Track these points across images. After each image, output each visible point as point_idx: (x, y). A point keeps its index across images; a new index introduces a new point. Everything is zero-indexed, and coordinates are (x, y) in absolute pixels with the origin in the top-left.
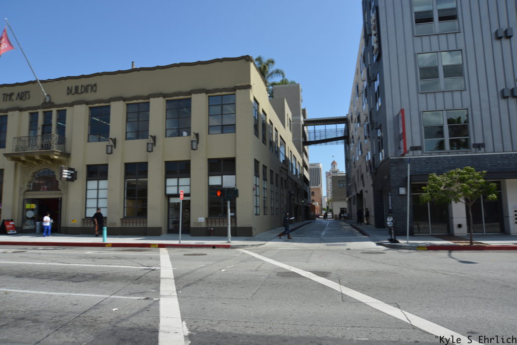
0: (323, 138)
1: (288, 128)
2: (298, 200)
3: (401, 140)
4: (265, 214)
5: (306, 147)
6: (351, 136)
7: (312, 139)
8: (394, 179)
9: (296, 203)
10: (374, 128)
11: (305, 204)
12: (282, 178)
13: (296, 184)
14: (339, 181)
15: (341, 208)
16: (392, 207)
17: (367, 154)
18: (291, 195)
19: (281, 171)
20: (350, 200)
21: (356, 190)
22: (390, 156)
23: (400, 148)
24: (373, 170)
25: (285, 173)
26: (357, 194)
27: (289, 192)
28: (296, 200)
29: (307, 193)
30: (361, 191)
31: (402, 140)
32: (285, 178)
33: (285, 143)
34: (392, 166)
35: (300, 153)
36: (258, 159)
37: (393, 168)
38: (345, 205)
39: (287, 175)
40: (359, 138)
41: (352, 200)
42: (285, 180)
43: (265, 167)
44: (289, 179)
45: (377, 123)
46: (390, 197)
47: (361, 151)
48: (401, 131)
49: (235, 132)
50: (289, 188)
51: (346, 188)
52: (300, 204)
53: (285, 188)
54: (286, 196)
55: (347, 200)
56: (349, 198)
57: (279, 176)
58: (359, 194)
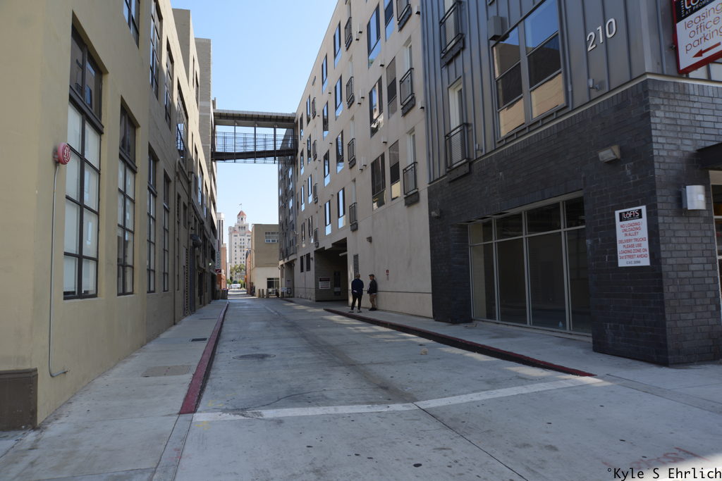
0: (251, 149)
2: (204, 261)
4: (123, 293)
6: (302, 146)
7: (230, 150)
8: (666, 153)
9: (201, 265)
11: (212, 271)
12: (179, 197)
13: (201, 223)
14: (267, 234)
15: (268, 279)
17: (384, 155)
18: (195, 245)
19: (178, 174)
20: (290, 265)
21: (318, 243)
22: (647, 70)
23: (675, 46)
24: (426, 179)
25: (185, 186)
26: (320, 253)
27: (192, 236)
28: (201, 257)
29: (215, 250)
33: (187, 117)
34: (657, 107)
37: (659, 113)
39: (189, 196)
41: (298, 264)
42: (185, 206)
43: (128, 114)
47: (351, 156)
50: (192, 228)
51: (278, 244)
52: (207, 270)
53: (185, 226)
54: (186, 246)
55: (282, 265)
56: (286, 261)
57: (172, 185)
58: (326, 249)
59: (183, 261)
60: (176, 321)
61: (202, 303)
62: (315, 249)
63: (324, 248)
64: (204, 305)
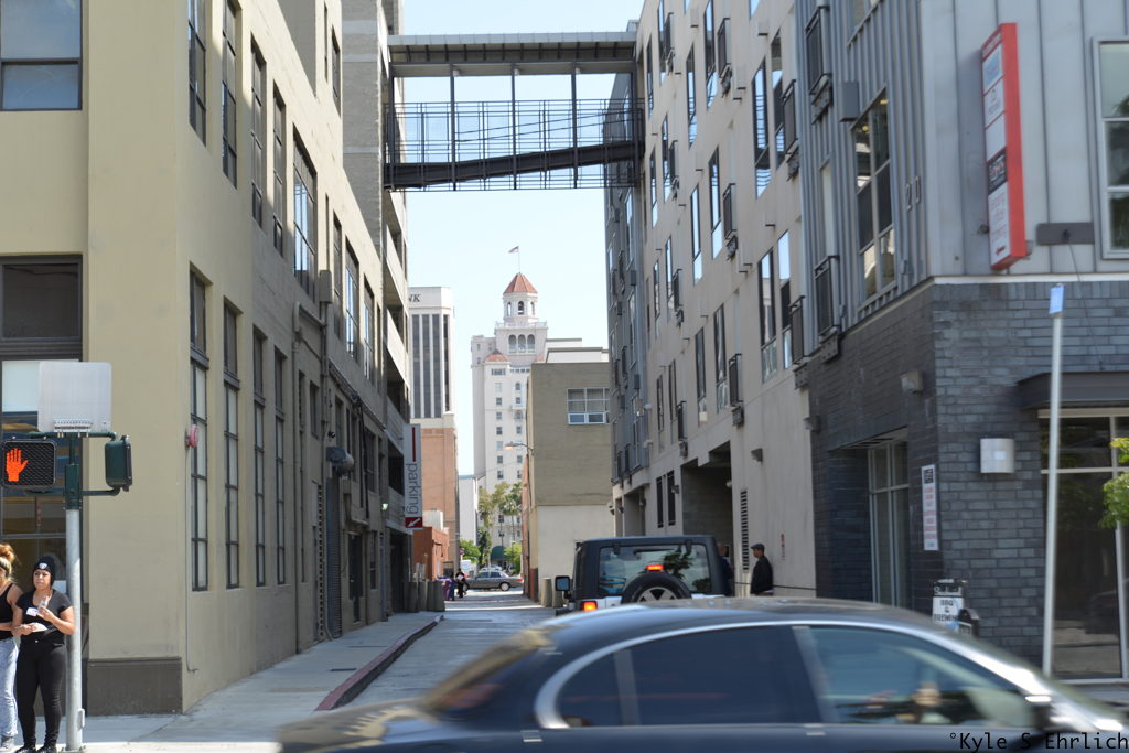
0: (500, 150)
1: (325, 87)
2: (365, 503)
3: (991, 189)
4: (230, 586)
5: (396, 197)
6: (652, 143)
7: (438, 156)
8: (957, 392)
9: (358, 516)
10: (838, 112)
11: (392, 524)
12: (302, 375)
13: (358, 404)
14: (571, 392)
16: (941, 542)
17: (772, 254)
18: (338, 473)
19: (298, 336)
20: (636, 497)
21: (685, 446)
22: (933, 272)
23: (986, 230)
24: (811, 340)
25: (315, 344)
26: (690, 468)
27: (331, 455)
28: (357, 497)
29: (401, 458)
30: (722, 454)
31: (1004, 188)
32: (313, 374)
33: (313, 173)
34: (947, 324)
35: (373, 232)
36: (206, 270)
37: (951, 334)
38: (603, 525)
39: (322, 359)
40: (715, 160)
41: (651, 497)
42: (313, 388)
43: (231, 311)
44: (330, 384)
45: (853, 88)
46: (929, 490)
47: (728, 228)
48: (997, 140)
49: (80, 108)
50: (330, 434)
51: (609, 428)
52: (374, 524)
53: (314, 434)
54: (318, 479)
55: (619, 500)
56: (627, 489)
57: (288, 365)
58: (700, 464)
59: (312, 518)
60: (300, 647)
61: (361, 618)
62: (682, 461)
63: (696, 460)
64: (367, 623)
